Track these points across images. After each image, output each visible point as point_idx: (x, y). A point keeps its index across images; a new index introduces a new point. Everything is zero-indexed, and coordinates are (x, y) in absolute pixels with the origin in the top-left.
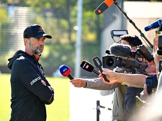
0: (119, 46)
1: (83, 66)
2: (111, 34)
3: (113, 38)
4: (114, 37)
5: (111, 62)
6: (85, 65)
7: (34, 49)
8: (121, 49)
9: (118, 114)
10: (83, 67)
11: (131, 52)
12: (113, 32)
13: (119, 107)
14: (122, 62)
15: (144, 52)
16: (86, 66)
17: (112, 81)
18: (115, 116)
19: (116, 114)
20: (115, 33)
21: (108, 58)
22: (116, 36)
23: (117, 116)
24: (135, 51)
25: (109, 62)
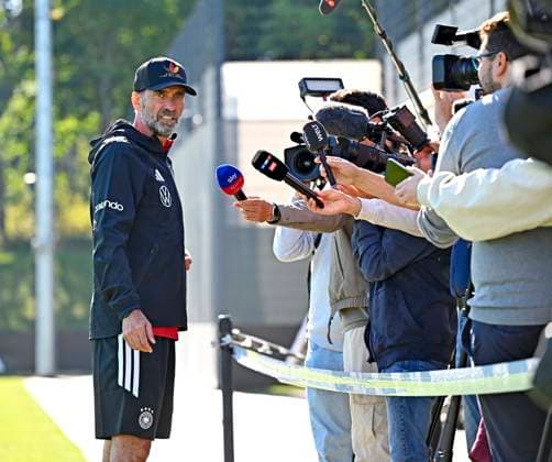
0: (338, 108)
1: (263, 163)
2: (301, 88)
3: (304, 100)
5: (307, 163)
6: (266, 162)
7: (150, 121)
8: (344, 117)
9: (343, 293)
10: (263, 167)
11: (369, 125)
12: (308, 82)
13: (345, 274)
14: (350, 148)
15: (406, 123)
16: (269, 164)
19: (339, 295)
20: (312, 86)
21: (297, 152)
23: (341, 299)
24: (381, 123)
25: (303, 162)
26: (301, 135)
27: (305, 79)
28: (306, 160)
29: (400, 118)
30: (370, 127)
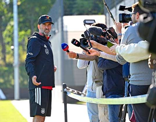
2: (84, 23)
3: (85, 26)
6: (75, 42)
7: (43, 32)
8: (96, 30)
9: (96, 77)
10: (74, 43)
13: (96, 72)
14: (97, 38)
16: (76, 42)
18: (94, 79)
19: (95, 78)
20: (87, 22)
21: (83, 40)
24: (106, 32)
25: (85, 42)
26: (84, 35)
27: (85, 20)
29: (111, 30)
30: (103, 33)
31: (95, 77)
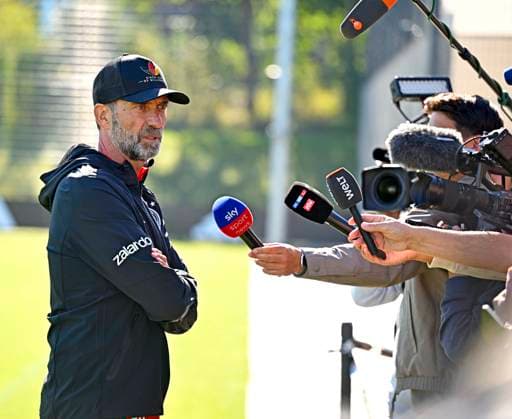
1: (295, 201)
2: (393, 91)
3: (398, 104)
4: (403, 103)
5: (391, 189)
6: (300, 199)
7: (128, 143)
8: (426, 144)
9: (414, 368)
10: (295, 205)
11: (460, 153)
12: (400, 82)
13: (420, 344)
14: (432, 188)
15: (507, 154)
16: (304, 202)
17: (396, 256)
18: (405, 377)
19: (408, 371)
20: (406, 88)
21: (379, 175)
22: (408, 99)
23: (411, 376)
24: (475, 152)
25: (385, 187)
26: (386, 152)
27: (398, 80)
28: (390, 185)
29: (498, 148)
30: (462, 157)
31: (409, 369)
